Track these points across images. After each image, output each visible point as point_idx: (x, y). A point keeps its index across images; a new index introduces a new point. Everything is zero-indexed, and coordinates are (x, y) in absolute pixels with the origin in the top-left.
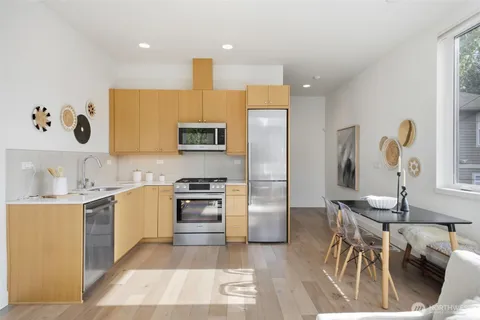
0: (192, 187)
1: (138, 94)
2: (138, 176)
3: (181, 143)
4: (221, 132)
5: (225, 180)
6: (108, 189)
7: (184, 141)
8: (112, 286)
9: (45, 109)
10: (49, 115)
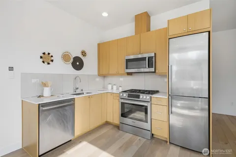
0: (129, 96)
1: (108, 44)
2: (110, 87)
3: (127, 68)
4: (150, 59)
5: (157, 92)
6: (87, 93)
7: (128, 67)
8: (64, 152)
9: (49, 54)
10: (52, 56)
